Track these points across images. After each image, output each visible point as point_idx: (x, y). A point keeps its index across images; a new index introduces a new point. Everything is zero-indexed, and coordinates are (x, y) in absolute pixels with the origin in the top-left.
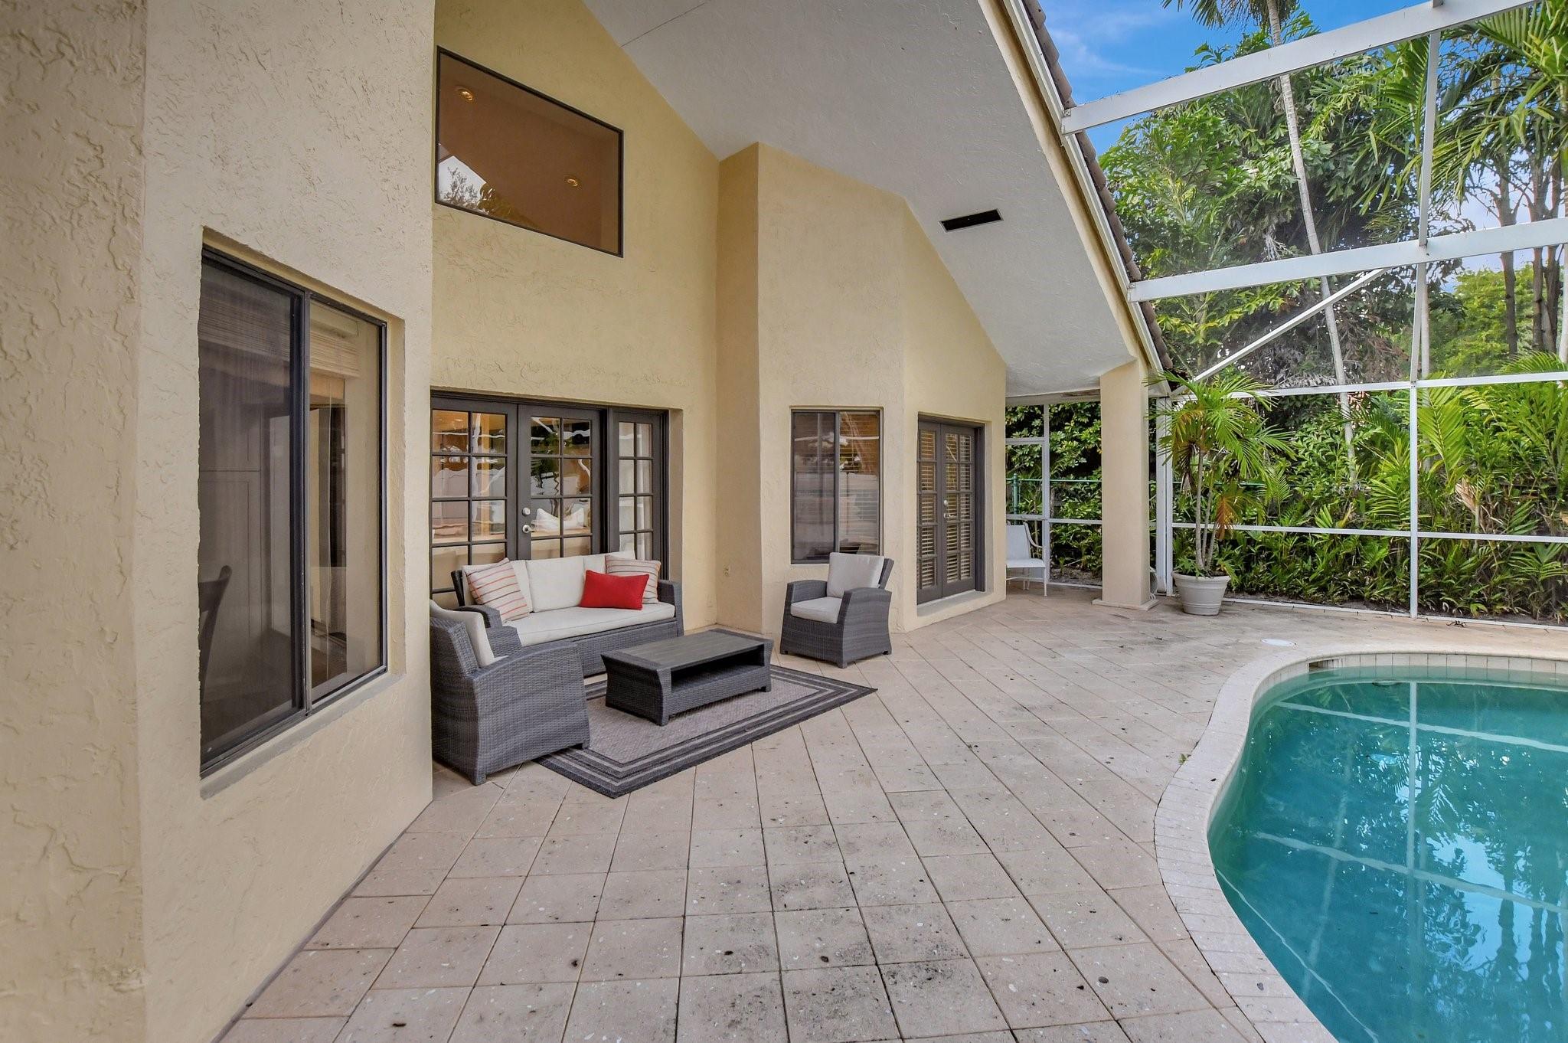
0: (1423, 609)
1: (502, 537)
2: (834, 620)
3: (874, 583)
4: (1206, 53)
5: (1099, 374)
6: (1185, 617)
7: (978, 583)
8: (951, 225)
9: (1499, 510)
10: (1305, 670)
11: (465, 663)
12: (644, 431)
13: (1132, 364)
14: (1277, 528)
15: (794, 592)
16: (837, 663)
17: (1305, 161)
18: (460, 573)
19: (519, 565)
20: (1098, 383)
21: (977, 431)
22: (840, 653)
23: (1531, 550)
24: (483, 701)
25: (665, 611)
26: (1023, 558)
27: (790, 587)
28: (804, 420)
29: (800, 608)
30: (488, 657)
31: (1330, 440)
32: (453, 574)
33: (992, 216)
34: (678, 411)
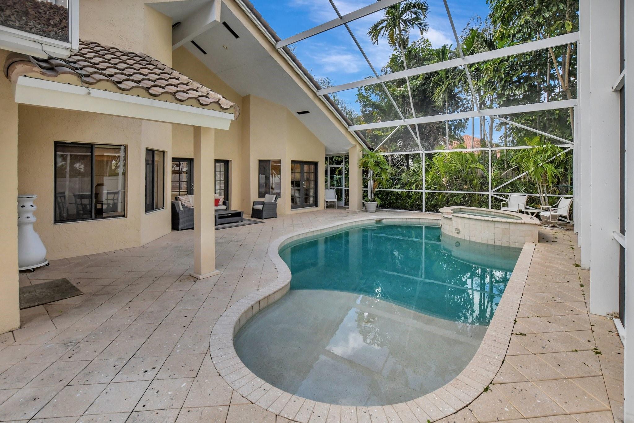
0: (426, 211)
1: (187, 190)
2: (261, 209)
3: (273, 201)
4: (397, 51)
5: (349, 148)
6: (367, 213)
7: (316, 205)
8: (300, 113)
9: (451, 185)
10: (374, 221)
11: (177, 210)
12: (222, 165)
13: (355, 146)
14: (404, 190)
15: (255, 203)
16: (261, 219)
17: (411, 88)
18: (177, 197)
19: (190, 196)
20: (348, 151)
21: (316, 164)
22: (262, 216)
23: (458, 195)
24: (180, 216)
25: (225, 207)
26: (333, 198)
27: (254, 202)
28: (262, 163)
29: (256, 207)
30: (181, 209)
31: (419, 166)
32: (175, 198)
33: (307, 112)
34: (231, 160)
